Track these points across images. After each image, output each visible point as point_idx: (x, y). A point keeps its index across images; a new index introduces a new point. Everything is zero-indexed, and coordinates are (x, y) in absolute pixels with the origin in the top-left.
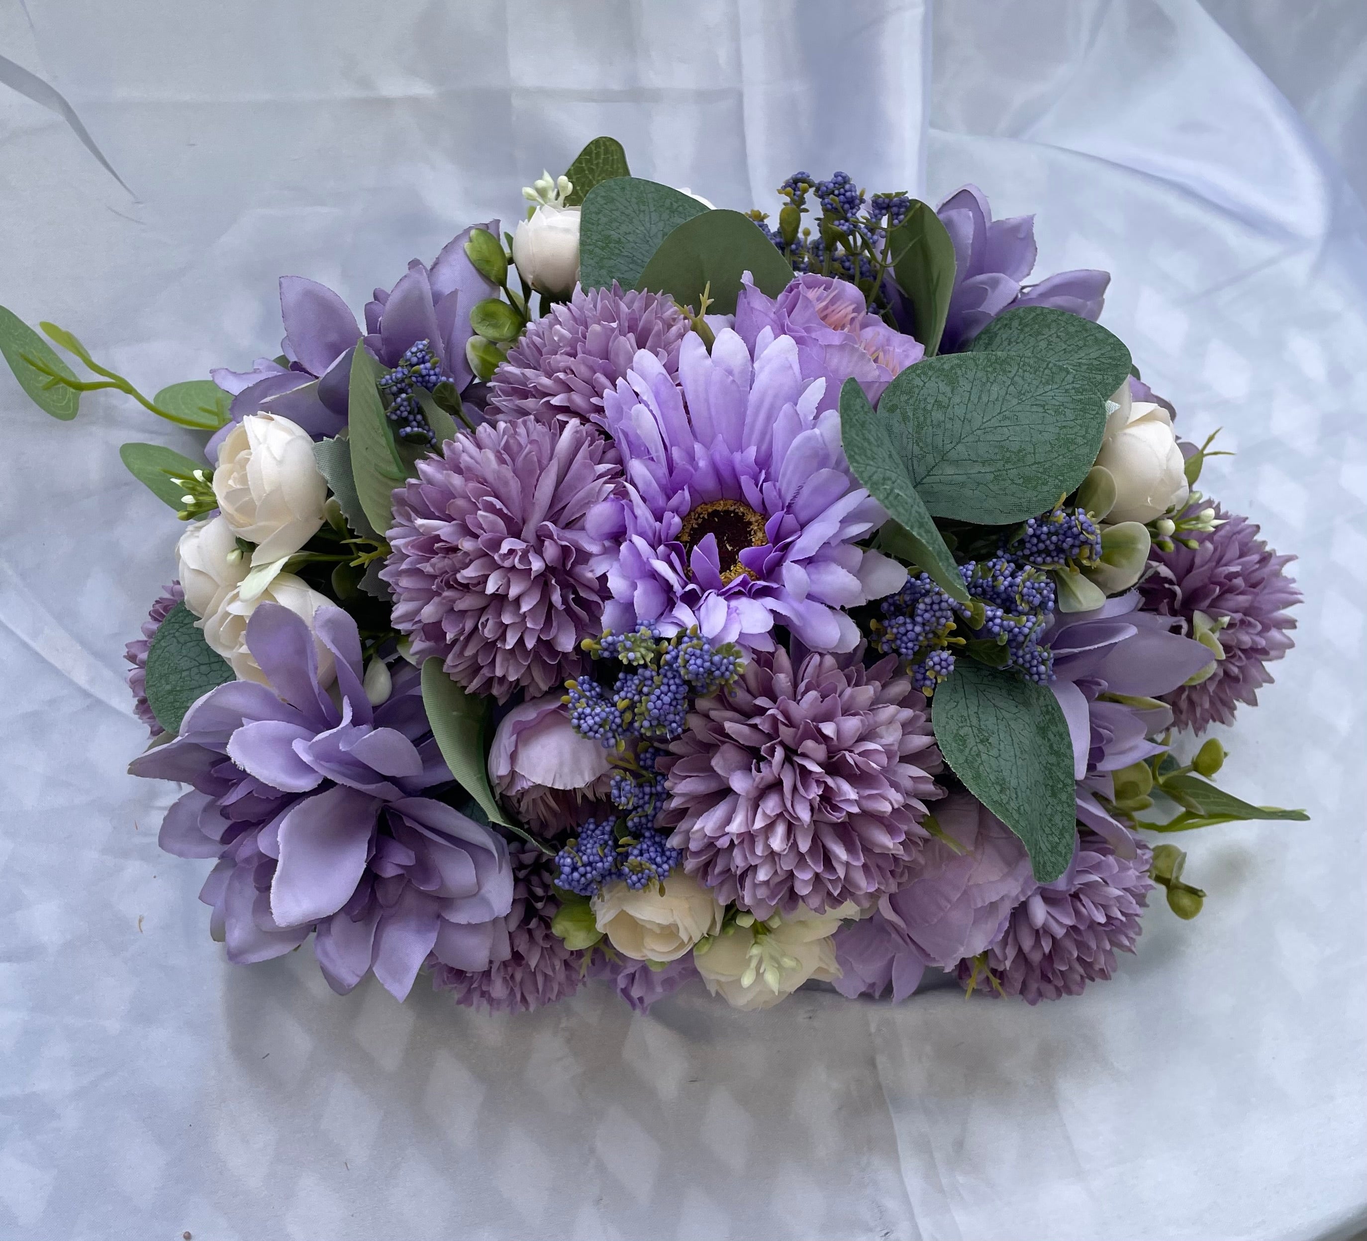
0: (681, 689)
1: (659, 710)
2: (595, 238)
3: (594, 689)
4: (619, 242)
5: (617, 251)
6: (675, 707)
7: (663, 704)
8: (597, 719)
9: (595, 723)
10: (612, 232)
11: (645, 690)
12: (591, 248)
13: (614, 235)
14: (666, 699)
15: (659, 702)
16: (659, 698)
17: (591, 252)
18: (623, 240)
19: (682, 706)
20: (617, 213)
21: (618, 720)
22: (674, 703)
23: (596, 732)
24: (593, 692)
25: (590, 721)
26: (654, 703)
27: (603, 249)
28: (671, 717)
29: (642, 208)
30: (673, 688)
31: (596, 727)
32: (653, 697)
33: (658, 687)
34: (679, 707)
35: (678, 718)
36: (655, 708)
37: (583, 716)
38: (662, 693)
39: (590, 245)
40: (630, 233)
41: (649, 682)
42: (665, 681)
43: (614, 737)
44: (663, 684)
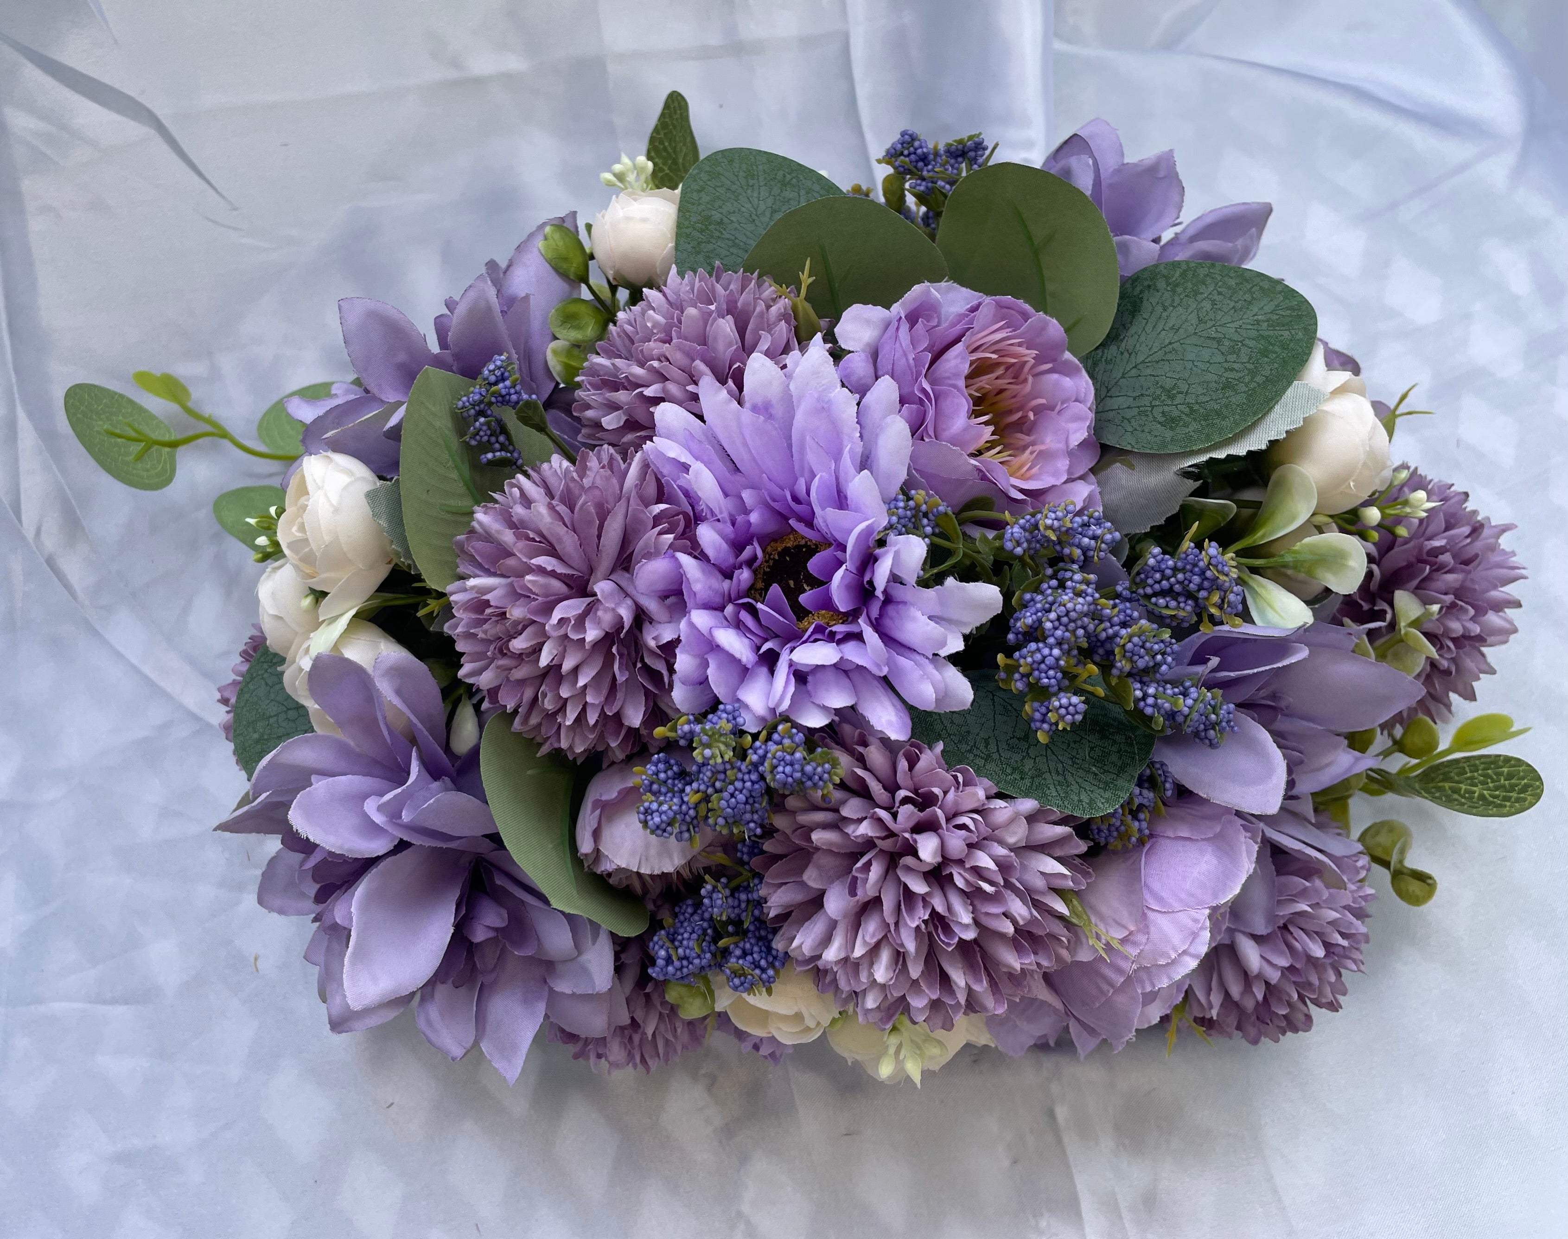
0: (756, 786)
1: (733, 809)
2: (694, 219)
3: (670, 767)
4: (721, 223)
5: (717, 234)
6: (752, 805)
7: (738, 803)
8: (664, 817)
9: (662, 821)
10: (713, 213)
11: (718, 784)
12: (688, 231)
13: (716, 216)
14: (741, 797)
15: (733, 800)
16: (732, 795)
17: (688, 236)
18: (725, 220)
19: (761, 804)
20: (722, 190)
21: (692, 812)
22: (751, 801)
23: (664, 831)
24: (670, 773)
25: (657, 820)
26: (727, 801)
27: (701, 231)
28: (748, 816)
29: (751, 182)
30: (748, 784)
31: (664, 825)
32: (726, 795)
33: (732, 783)
34: (756, 805)
35: (756, 817)
36: (729, 807)
37: (649, 811)
38: (736, 789)
39: (687, 227)
40: (734, 212)
41: (722, 776)
42: (740, 775)
43: (688, 830)
44: (737, 779)
